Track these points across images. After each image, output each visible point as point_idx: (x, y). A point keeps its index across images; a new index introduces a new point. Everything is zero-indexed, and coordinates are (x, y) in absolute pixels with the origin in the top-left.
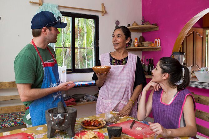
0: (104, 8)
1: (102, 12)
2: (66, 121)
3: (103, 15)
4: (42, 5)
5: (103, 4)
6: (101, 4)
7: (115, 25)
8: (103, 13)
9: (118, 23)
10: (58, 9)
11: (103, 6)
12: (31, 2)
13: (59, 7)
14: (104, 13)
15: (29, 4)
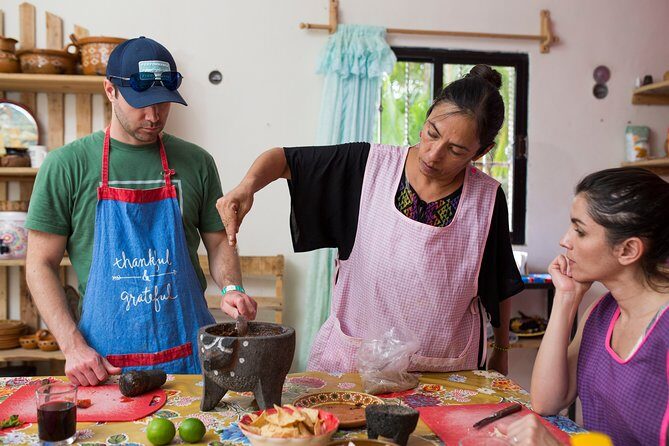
0: (550, 25)
1: (541, 39)
2: (242, 360)
3: (546, 50)
4: (337, 29)
5: (546, 14)
6: (539, 12)
7: (593, 83)
8: (546, 43)
9: (603, 76)
10: (387, 39)
11: (546, 20)
12: (303, 26)
13: (390, 33)
14: (550, 41)
15: (299, 29)
